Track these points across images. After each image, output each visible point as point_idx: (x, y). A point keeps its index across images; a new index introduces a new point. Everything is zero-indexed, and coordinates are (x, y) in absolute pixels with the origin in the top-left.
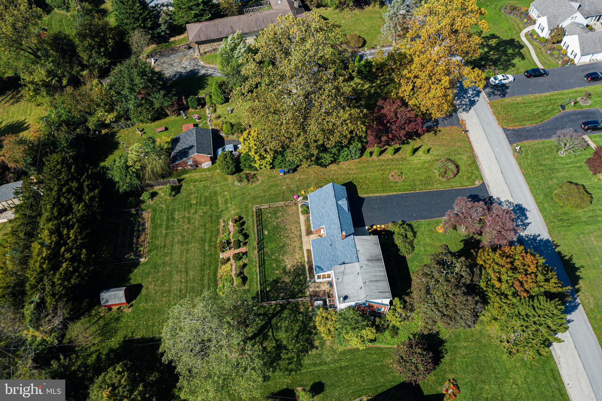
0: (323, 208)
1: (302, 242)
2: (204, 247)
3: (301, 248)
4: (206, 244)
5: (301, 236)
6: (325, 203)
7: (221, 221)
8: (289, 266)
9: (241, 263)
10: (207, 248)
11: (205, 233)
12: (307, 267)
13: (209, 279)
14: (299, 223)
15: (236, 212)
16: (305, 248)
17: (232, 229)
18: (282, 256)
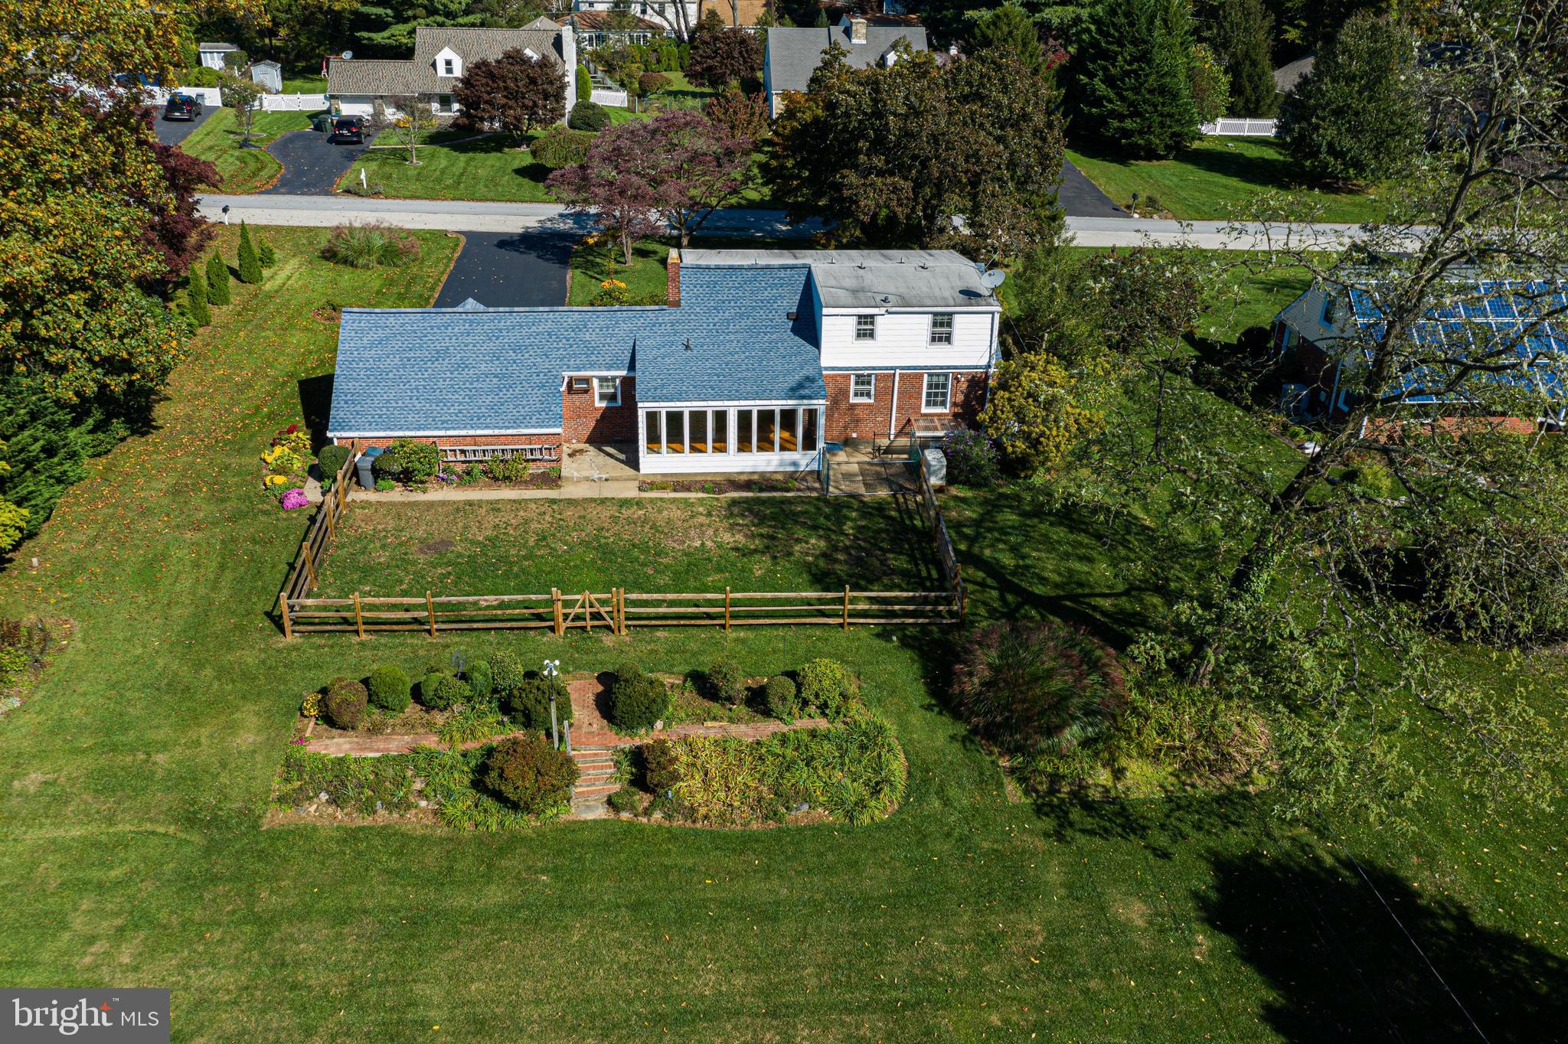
0: (463, 365)
1: (593, 500)
2: (477, 918)
3: (624, 503)
4: (459, 900)
5: (553, 501)
6: (441, 354)
7: (277, 817)
8: (727, 538)
9: (681, 698)
10: (495, 895)
11: (341, 918)
12: (736, 495)
13: (767, 872)
14: (470, 503)
15: (252, 721)
16: (631, 492)
17: (396, 744)
18: (658, 554)
